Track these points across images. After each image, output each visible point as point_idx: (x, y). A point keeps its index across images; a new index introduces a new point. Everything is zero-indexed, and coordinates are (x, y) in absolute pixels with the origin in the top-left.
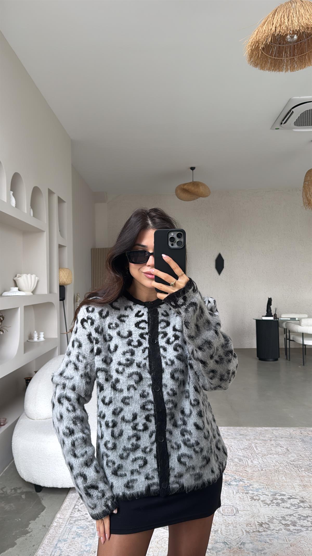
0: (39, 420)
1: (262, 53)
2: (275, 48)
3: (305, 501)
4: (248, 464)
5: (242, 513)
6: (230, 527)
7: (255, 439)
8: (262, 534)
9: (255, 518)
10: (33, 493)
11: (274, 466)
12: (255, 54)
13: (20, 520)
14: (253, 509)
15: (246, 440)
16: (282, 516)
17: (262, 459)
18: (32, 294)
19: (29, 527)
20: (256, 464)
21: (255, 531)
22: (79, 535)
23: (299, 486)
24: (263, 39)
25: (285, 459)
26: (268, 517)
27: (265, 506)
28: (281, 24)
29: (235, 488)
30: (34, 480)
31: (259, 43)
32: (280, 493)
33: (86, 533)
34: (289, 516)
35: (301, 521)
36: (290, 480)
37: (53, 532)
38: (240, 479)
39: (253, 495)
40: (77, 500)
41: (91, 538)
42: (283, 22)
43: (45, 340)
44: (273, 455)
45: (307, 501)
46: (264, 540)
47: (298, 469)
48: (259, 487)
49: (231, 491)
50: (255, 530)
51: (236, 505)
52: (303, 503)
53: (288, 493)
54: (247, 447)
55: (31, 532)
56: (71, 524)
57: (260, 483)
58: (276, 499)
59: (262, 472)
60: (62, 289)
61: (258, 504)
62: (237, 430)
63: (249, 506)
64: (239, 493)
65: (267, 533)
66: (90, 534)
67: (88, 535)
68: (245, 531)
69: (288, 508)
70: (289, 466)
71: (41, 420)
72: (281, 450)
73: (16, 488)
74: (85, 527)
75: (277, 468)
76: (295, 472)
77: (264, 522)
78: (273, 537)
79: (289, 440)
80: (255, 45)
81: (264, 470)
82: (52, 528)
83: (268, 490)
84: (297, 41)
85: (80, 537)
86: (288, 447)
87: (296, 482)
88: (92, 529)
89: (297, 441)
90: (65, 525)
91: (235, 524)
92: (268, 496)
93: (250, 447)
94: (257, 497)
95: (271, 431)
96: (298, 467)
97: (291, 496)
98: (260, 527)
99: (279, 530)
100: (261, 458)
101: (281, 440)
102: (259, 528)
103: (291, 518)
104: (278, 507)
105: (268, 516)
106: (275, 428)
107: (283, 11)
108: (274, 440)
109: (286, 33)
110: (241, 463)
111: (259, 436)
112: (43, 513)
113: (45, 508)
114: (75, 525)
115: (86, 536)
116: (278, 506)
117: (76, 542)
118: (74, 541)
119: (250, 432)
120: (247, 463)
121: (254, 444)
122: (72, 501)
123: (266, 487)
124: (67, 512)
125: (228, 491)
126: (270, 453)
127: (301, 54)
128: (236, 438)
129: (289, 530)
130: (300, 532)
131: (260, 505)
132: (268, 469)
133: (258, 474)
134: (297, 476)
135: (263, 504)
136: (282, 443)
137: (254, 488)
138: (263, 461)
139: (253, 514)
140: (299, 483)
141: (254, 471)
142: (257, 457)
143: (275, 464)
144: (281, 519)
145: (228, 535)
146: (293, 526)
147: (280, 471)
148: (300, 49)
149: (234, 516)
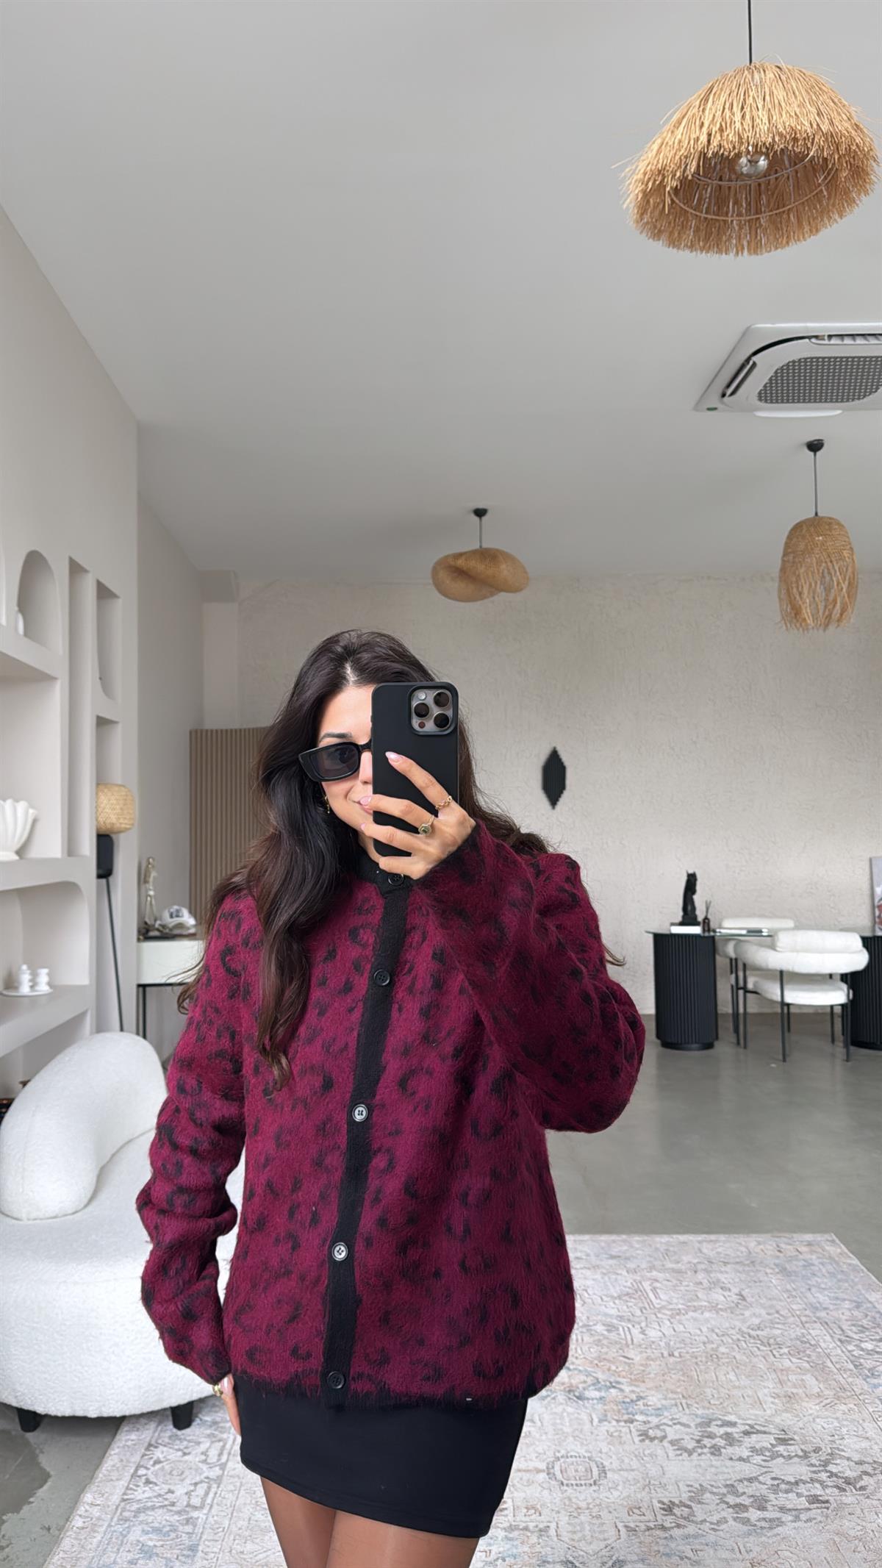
0: (35, 1219)
1: (672, 200)
2: (709, 190)
3: (792, 1439)
4: (632, 1340)
5: (616, 1476)
6: (582, 1518)
7: (652, 1268)
8: (671, 1536)
9: (653, 1491)
10: (14, 1433)
11: (704, 1343)
12: (654, 203)
14: (647, 1465)
15: (628, 1272)
16: (728, 1483)
17: (672, 1323)
18: (16, 858)
19: (3, 1533)
20: (653, 1340)
21: (653, 1527)
22: (148, 1553)
23: (774, 1398)
24: (676, 164)
25: (736, 1323)
26: (688, 1486)
27: (681, 1455)
28: (724, 126)
29: (596, 1407)
30: (16, 1397)
31: (663, 175)
32: (720, 1419)
33: (168, 1547)
34: (746, 1483)
35: (781, 1494)
36: (749, 1382)
37: (73, 1546)
38: (611, 1383)
39: (648, 1426)
40: (143, 1451)
41: (183, 1559)
42: (728, 120)
43: (51, 991)
44: (702, 1313)
45: (796, 1437)
46: (679, 1551)
47: (771, 1351)
48: (664, 1402)
49: (585, 1417)
50: (651, 1525)
51: (600, 1455)
52: (786, 1445)
53: (743, 1419)
54: (630, 1291)
55: (8, 1546)
56: (126, 1520)
57: (665, 1393)
58: (711, 1436)
59: (672, 1360)
60: (105, 843)
61: (660, 1452)
62: (603, 1244)
63: (636, 1456)
64: (606, 1420)
65: (686, 1531)
66: (182, 1550)
67: (175, 1551)
68: (626, 1526)
69: (743, 1460)
70: (745, 1342)
71: (41, 1219)
72: (723, 1298)
74: (168, 1528)
75: (713, 1349)
76: (760, 1358)
77: (677, 1502)
78: (702, 1544)
79: (747, 1268)
80: (655, 181)
81: (676, 1354)
82: (68, 1534)
83: (687, 1411)
84: (767, 172)
85: (150, 1557)
86: (743, 1290)
87: (765, 1387)
88: (188, 1533)
89: (769, 1271)
90: (106, 1524)
91: (596, 1509)
92: (688, 1426)
93: (635, 1293)
94: (657, 1431)
95: (697, 1245)
96: (771, 1344)
97: (752, 1427)
98: (666, 1515)
99: (718, 1523)
100: (668, 1323)
101: (723, 1269)
102: (664, 1518)
103: (754, 1488)
104: (717, 1458)
105: (689, 1483)
106: (706, 1236)
107: (728, 92)
108: (706, 1270)
109: (737, 151)
110: (613, 1336)
111: (661, 1261)
112: (42, 1492)
113: (48, 1476)
114: (138, 1523)
115: (169, 1555)
116: (715, 1455)
119: (637, 1249)
120: (629, 1337)
121: (649, 1283)
122: (128, 1453)
123: (684, 1401)
124: (114, 1487)
125: (576, 1415)
126: (694, 1307)
127: (778, 209)
128: (598, 1266)
129: (746, 1522)
130: (778, 1526)
131: (666, 1453)
132: (687, 1353)
133: (660, 1365)
134: (768, 1369)
135: (674, 1450)
136: (726, 1278)
137: (650, 1405)
138: (674, 1330)
139: (647, 1480)
140: (774, 1388)
141: (648, 1358)
142: (657, 1317)
143: (707, 1337)
144: (725, 1492)
145: (578, 1541)
146: (759, 1509)
147: (720, 1356)
148: (775, 197)
149: (594, 1488)
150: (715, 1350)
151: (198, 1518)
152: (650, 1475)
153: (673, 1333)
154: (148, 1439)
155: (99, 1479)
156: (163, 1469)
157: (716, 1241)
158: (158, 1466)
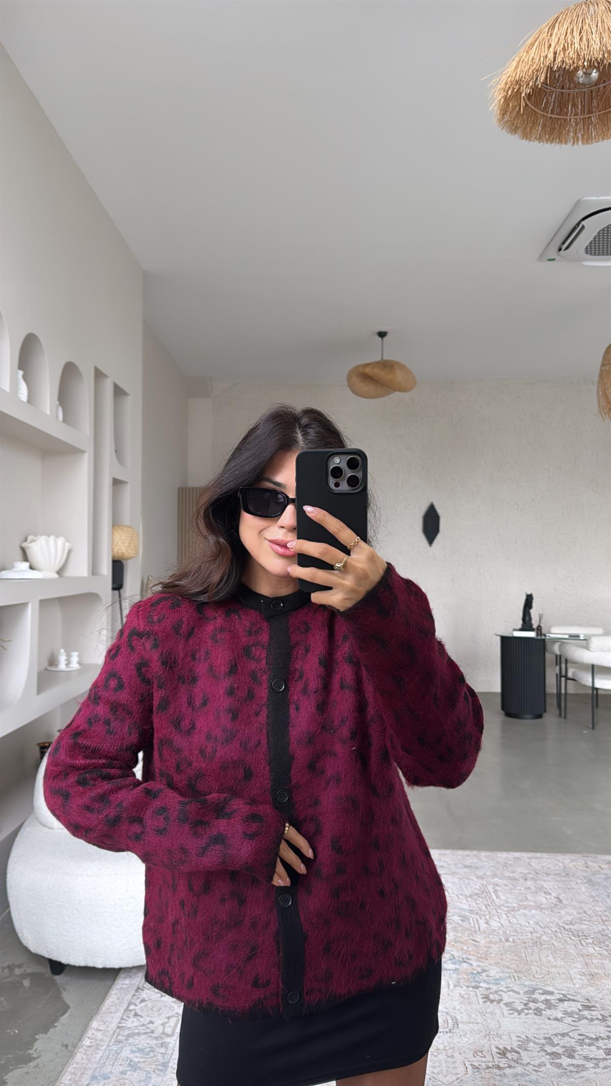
1: (526, 104)
2: (554, 96)
3: (594, 1006)
4: (479, 928)
5: (465, 1027)
6: (440, 1056)
7: (494, 876)
8: (505, 1075)
9: (492, 1040)
10: (46, 976)
11: (531, 933)
12: (513, 106)
13: (17, 1032)
14: (488, 1020)
15: (477, 878)
16: (547, 1036)
17: (508, 917)
18: (57, 576)
19: (35, 1048)
20: (494, 928)
21: (492, 1066)
22: (134, 1066)
23: (582, 976)
24: (529, 76)
25: (554, 918)
26: (517, 1037)
27: (513, 1014)
28: (566, 46)
29: (452, 975)
30: (47, 951)
31: (520, 84)
32: (542, 989)
33: (148, 1063)
34: (559, 1037)
35: (585, 1047)
36: (563, 963)
37: (82, 1059)
38: (463, 959)
39: (489, 991)
40: (133, 992)
41: (158, 1072)
42: (570, 42)
43: (80, 668)
44: (530, 911)
45: (597, 1005)
47: (580, 941)
48: (501, 974)
50: (490, 1064)
51: (454, 1011)
52: (589, 1010)
53: (558, 990)
54: (479, 892)
55: (38, 1057)
56: (120, 1042)
57: (502, 968)
58: (535, 1001)
59: (508, 944)
60: (118, 567)
61: (497, 1011)
62: (459, 857)
63: (480, 1013)
64: (459, 986)
65: (515, 1071)
66: (157, 1065)
67: (153, 1066)
68: (471, 1065)
69: (558, 1020)
70: (561, 933)
72: (545, 900)
73: (13, 965)
74: (148, 1050)
75: (537, 938)
76: (573, 946)
77: (509, 1049)
78: (527, 1081)
79: (563, 879)
80: (514, 89)
81: (511, 940)
82: (80, 1050)
83: (518, 982)
84: (597, 83)
85: (136, 1070)
86: (560, 894)
87: (575, 968)
88: (162, 1053)
89: (579, 881)
90: (106, 1044)
91: (450, 1051)
92: (518, 993)
93: (482, 893)
94: (496, 996)
95: (527, 860)
96: (580, 936)
97: (565, 996)
98: (500, 1058)
99: (539, 1066)
100: (505, 916)
101: (546, 878)
102: (500, 1060)
103: (566, 1041)
104: (539, 1017)
105: (518, 1034)
106: (534, 854)
107: (569, 21)
108: (532, 879)
109: (575, 65)
110: (465, 924)
111: (501, 871)
112: (64, 1019)
113: (68, 1007)
114: (128, 1044)
115: (148, 1069)
116: (538, 1015)
117: (127, 1082)
118: (123, 1078)
119: (485, 861)
120: (477, 926)
121: (492, 886)
122: (123, 994)
123: (515, 975)
124: (113, 1018)
126: (524, 905)
127: (605, 109)
128: (456, 873)
129: (559, 1066)
130: (583, 1070)
131: (502, 1012)
132: (519, 939)
133: (499, 948)
134: (577, 954)
135: (508, 1010)
136: (548, 885)
137: (491, 977)
138: (510, 922)
139: (488, 1031)
140: (581, 969)
141: (490, 942)
142: (498, 912)
143: (533, 928)
144: (545, 1043)
145: (437, 1074)
146: (569, 1057)
147: (542, 942)
148: (603, 100)
149: (449, 1034)
150: (540, 938)
151: (169, 1043)
152: (490, 1028)
153: (509, 924)
154: (137, 984)
155: (102, 1012)
156: (146, 1006)
157: (542, 858)
158: (143, 1004)
